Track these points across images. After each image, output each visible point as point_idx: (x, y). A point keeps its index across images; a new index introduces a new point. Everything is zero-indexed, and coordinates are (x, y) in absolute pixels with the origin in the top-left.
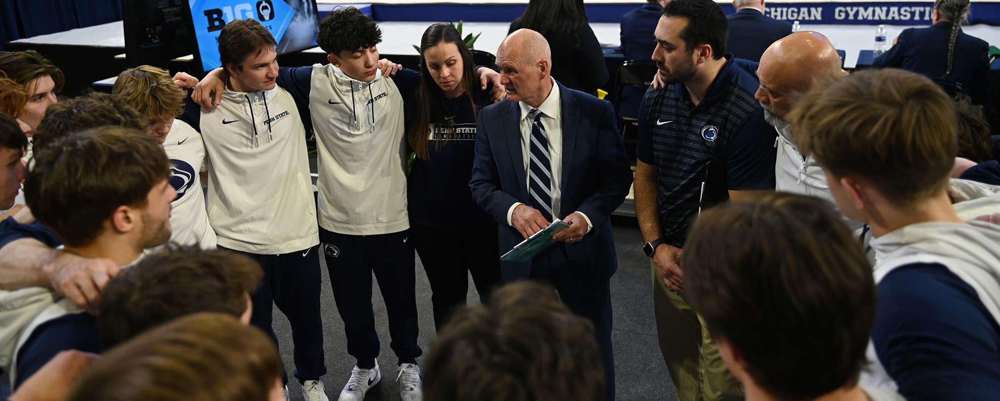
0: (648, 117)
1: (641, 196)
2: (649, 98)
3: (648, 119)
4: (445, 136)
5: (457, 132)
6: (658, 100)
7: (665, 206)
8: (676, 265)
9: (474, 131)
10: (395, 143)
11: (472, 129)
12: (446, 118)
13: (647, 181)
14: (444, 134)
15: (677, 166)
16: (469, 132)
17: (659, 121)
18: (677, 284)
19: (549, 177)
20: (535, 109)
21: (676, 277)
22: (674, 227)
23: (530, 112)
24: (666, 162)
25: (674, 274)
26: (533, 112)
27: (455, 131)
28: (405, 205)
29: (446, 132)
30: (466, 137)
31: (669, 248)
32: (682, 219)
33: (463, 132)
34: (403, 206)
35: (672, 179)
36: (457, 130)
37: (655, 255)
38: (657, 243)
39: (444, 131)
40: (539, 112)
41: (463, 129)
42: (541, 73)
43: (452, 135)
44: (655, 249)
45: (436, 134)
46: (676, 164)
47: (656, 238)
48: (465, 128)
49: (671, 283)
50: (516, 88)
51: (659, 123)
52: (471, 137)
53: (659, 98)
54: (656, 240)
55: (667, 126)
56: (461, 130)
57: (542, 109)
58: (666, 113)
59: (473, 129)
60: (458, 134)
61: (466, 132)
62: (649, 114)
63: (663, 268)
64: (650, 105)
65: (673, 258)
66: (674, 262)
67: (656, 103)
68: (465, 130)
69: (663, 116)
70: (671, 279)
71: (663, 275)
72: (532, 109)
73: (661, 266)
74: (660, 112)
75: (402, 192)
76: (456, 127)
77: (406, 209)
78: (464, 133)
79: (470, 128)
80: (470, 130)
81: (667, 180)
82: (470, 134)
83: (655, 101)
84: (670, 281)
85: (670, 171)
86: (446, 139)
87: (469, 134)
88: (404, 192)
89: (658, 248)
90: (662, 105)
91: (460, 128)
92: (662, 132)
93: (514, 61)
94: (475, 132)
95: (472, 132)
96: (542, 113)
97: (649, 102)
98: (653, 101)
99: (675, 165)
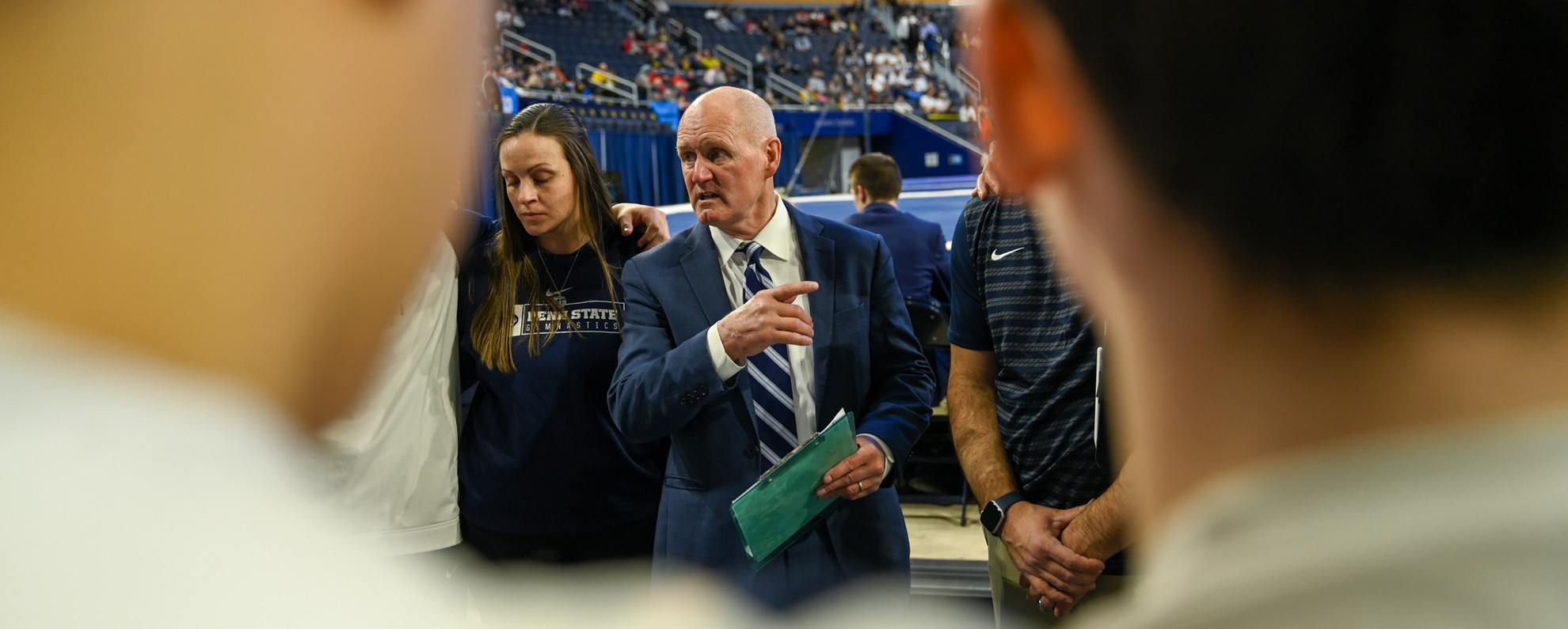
0: (972, 249)
1: (963, 417)
2: (970, 215)
3: (972, 254)
4: (547, 327)
5: (573, 318)
6: (990, 215)
7: (1021, 421)
8: (1054, 539)
9: (607, 315)
10: (438, 352)
11: (603, 312)
12: (548, 294)
13: (973, 386)
14: (546, 321)
15: (1042, 331)
16: (598, 317)
17: (996, 254)
18: (1059, 583)
19: (787, 370)
20: (747, 242)
21: (1054, 566)
22: (1043, 463)
23: (737, 251)
24: (1017, 328)
25: (1051, 560)
26: (743, 249)
27: (570, 315)
28: (453, 491)
29: (548, 319)
30: (592, 327)
31: (1035, 509)
32: (1060, 438)
33: (586, 317)
34: (449, 490)
35: (1032, 360)
36: (573, 313)
37: (1006, 528)
38: (1008, 501)
39: (546, 316)
40: (757, 246)
41: (585, 311)
42: (769, 165)
43: (563, 323)
44: (1006, 512)
45: (530, 323)
46: (1039, 329)
47: (1006, 491)
48: (589, 310)
49: (1045, 585)
50: (723, 191)
51: (995, 257)
52: (601, 328)
53: (992, 211)
54: (1006, 495)
55: (1014, 258)
56: (582, 314)
57: (761, 241)
58: (1009, 236)
59: (607, 311)
60: (575, 321)
61: (592, 317)
62: (973, 244)
63: (1026, 550)
64: (974, 228)
65: (1046, 525)
66: (1048, 532)
67: (986, 222)
68: (589, 314)
69: (1002, 243)
70: (1047, 575)
71: (1027, 568)
72: (742, 244)
73: (1021, 546)
74: (996, 236)
75: (447, 461)
76: (570, 309)
77: (455, 498)
78: (589, 320)
79: (600, 310)
80: (600, 314)
81: (1021, 365)
82: (601, 321)
83: (983, 218)
84: (1043, 579)
85: (1027, 345)
86: (550, 332)
87: (597, 320)
88: (452, 461)
89: (1011, 509)
90: (998, 222)
91: (579, 311)
92: (1004, 271)
93: (723, 133)
94: (611, 318)
95: (603, 317)
96: (762, 248)
97: (971, 222)
98: (979, 220)
99: (1037, 331)
